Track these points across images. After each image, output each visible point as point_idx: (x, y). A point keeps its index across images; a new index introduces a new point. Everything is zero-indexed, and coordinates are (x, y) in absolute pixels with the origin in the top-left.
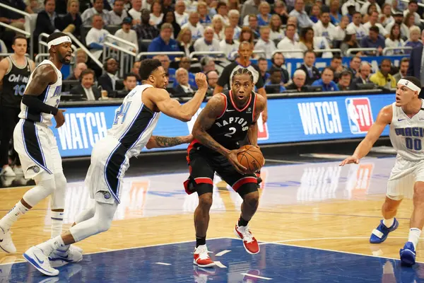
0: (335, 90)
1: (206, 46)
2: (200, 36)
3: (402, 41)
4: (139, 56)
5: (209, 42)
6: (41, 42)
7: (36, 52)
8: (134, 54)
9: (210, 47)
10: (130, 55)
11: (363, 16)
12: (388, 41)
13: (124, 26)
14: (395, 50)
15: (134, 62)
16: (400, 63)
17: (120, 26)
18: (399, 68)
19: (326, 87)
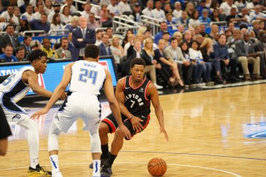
0: (15, 61)
3: (62, 25)
11: (33, 7)
12: (52, 25)
14: (58, 32)
16: (61, 40)
18: (61, 44)
19: (8, 59)
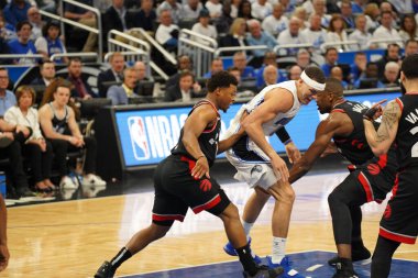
1: (291, 39)
2: (284, 29)
4: (217, 52)
5: (294, 34)
6: (111, 40)
7: (105, 50)
8: (211, 50)
9: (296, 40)
10: (208, 52)
13: (202, 20)
15: (212, 59)
17: (197, 21)
